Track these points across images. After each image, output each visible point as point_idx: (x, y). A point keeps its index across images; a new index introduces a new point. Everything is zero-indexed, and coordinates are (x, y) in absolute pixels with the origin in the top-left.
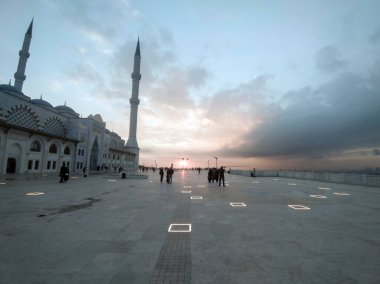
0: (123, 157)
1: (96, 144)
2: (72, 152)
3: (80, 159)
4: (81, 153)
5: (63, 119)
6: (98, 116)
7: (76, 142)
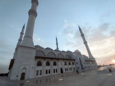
0: (91, 63)
1: (80, 59)
2: (74, 64)
3: (77, 66)
4: (77, 63)
5: (69, 54)
6: (77, 50)
7: (75, 60)
